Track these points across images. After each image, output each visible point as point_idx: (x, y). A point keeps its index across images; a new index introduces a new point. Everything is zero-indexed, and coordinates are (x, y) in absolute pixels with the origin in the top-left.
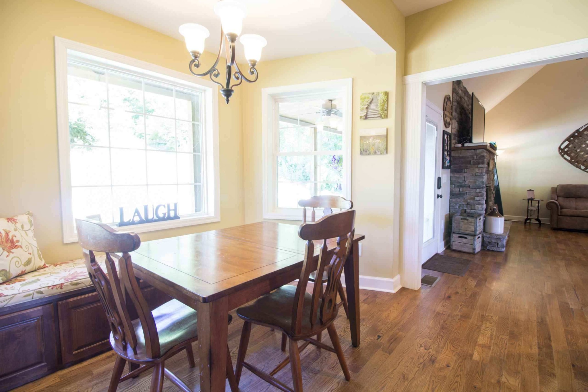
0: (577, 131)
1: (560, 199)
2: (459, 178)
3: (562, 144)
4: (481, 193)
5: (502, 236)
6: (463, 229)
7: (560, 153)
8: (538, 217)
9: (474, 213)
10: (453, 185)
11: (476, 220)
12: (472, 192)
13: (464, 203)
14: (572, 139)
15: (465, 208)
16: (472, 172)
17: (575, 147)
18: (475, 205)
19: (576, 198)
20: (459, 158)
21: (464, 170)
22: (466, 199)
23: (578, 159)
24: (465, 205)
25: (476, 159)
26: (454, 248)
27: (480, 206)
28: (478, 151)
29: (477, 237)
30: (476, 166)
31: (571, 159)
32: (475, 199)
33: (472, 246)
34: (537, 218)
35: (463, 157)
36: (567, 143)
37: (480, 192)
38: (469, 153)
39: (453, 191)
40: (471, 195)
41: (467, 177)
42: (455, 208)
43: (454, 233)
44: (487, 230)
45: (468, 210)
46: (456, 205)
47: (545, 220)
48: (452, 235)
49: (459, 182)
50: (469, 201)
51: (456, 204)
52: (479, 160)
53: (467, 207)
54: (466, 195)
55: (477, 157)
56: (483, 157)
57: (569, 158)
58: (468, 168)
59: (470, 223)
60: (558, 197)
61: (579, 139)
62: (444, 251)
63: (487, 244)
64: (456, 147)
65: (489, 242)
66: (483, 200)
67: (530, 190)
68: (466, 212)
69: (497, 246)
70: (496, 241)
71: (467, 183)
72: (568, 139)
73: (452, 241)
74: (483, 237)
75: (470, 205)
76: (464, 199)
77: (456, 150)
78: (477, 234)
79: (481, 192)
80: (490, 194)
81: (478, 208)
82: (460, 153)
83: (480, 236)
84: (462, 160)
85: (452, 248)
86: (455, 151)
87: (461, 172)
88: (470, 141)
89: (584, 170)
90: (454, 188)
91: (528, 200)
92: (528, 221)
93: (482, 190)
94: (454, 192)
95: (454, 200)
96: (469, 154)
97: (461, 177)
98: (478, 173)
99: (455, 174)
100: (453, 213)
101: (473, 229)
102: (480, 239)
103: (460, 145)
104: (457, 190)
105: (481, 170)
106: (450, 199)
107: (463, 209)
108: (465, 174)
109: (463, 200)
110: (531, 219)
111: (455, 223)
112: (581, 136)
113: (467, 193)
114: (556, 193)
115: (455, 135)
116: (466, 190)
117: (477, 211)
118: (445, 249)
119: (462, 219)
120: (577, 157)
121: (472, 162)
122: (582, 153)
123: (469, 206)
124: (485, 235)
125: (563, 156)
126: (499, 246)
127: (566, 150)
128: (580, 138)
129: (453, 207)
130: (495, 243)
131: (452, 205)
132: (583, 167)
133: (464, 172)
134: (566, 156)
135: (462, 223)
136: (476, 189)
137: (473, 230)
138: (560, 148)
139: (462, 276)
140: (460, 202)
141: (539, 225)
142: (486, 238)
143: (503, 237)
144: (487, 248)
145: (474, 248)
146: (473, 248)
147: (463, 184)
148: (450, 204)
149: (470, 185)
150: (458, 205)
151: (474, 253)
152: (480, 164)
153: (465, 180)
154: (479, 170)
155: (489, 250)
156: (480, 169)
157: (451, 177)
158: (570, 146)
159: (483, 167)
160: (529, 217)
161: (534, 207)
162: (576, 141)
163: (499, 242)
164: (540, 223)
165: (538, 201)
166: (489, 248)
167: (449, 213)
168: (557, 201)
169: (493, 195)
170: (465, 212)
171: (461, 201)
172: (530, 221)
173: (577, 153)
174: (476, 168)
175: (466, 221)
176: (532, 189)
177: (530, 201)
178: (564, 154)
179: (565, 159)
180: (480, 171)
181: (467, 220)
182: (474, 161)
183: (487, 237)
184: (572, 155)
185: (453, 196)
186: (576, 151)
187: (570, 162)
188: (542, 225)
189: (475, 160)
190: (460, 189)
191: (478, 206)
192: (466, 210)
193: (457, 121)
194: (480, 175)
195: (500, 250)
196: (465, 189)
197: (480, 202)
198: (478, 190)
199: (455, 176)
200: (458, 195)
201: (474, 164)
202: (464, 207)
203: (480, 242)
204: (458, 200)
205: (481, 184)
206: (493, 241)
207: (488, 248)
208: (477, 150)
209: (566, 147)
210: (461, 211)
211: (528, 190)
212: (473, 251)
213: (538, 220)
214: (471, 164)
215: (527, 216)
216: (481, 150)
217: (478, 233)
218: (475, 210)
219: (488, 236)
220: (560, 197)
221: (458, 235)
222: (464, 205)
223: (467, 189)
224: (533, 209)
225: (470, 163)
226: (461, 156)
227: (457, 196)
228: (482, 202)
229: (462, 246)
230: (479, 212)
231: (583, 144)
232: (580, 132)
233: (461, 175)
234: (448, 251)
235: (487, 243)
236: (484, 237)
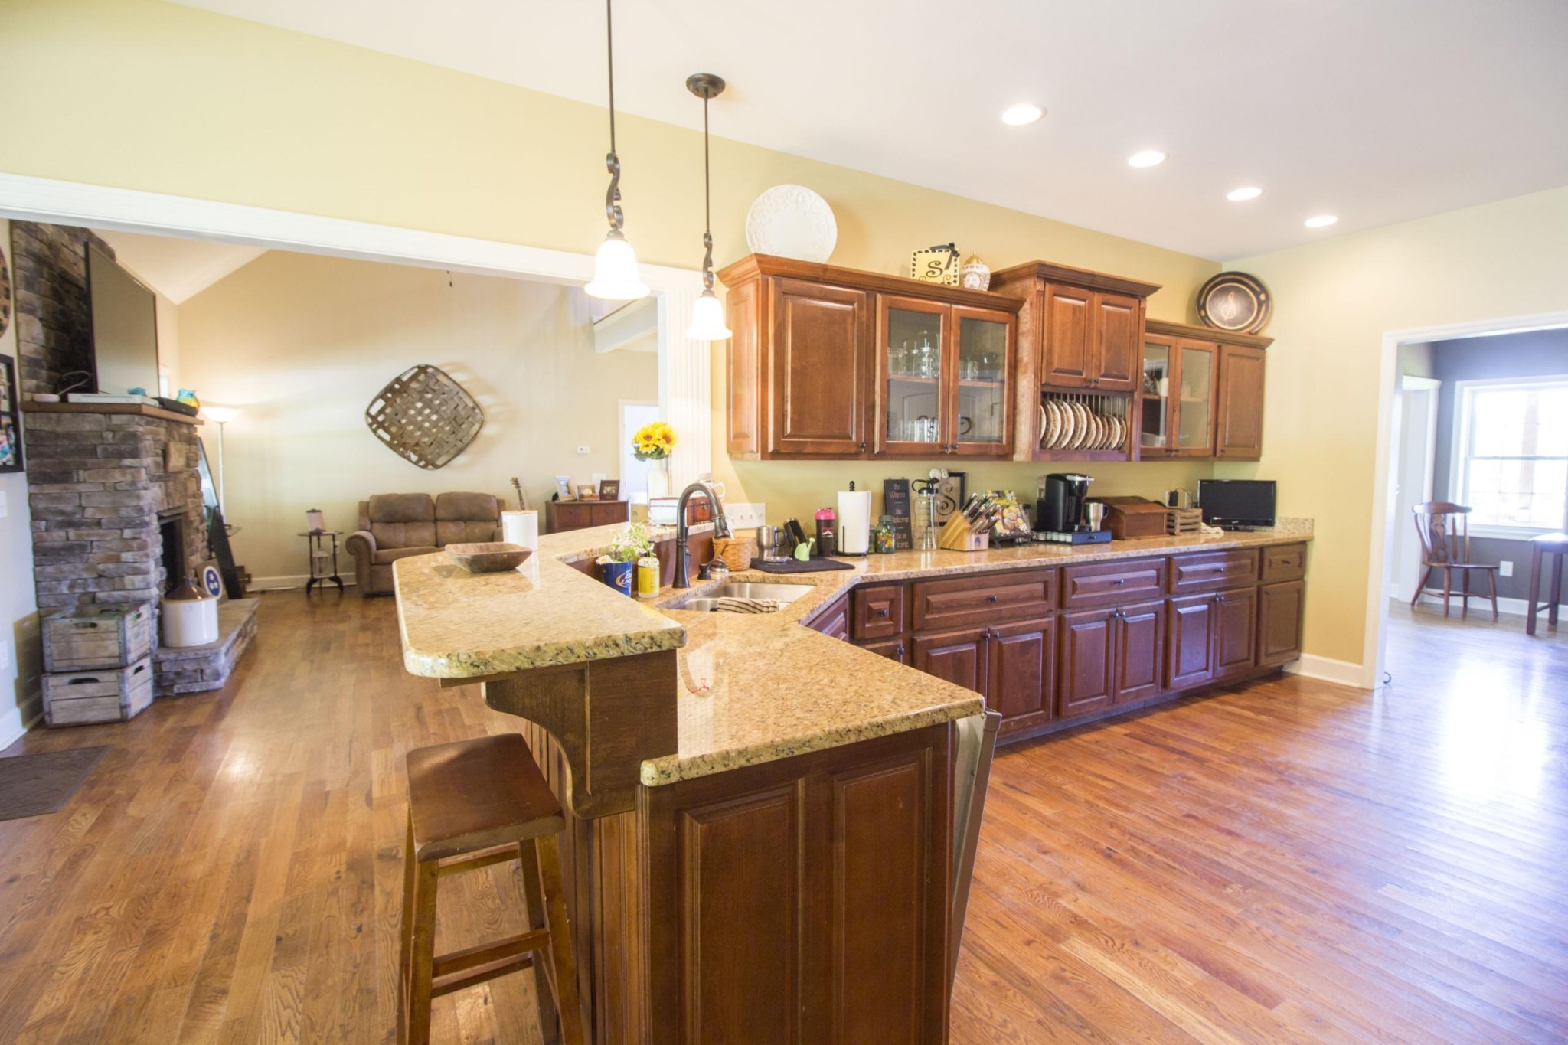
0: (398, 380)
1: (377, 527)
2: (59, 498)
3: (371, 405)
4: (137, 541)
5: (211, 649)
6: (81, 655)
7: (370, 425)
8: (335, 572)
9: (122, 599)
10: (43, 524)
11: (121, 623)
12: (109, 538)
13: (85, 575)
14: (390, 395)
15: (91, 589)
16: (103, 481)
17: (396, 415)
18: (122, 576)
19: (405, 523)
20: (56, 436)
21: (77, 474)
22: (91, 560)
23: (403, 441)
24: (90, 580)
25: (111, 442)
26: (58, 718)
27: (139, 577)
28: (116, 420)
29: (130, 671)
30: (115, 462)
31: (393, 439)
32: (122, 560)
33: (117, 698)
34: (332, 575)
35: (68, 436)
36: (381, 403)
37: (134, 539)
38: (88, 424)
39: (42, 541)
40: (106, 548)
41: (88, 496)
42: (58, 592)
43: (54, 673)
44: (171, 640)
45: (102, 595)
46: (60, 584)
47: (348, 577)
48: (47, 683)
49: (62, 513)
50: (101, 567)
51: (59, 581)
52: (123, 447)
53: (98, 585)
54: (92, 548)
55: (114, 436)
56: (134, 436)
57: (387, 437)
58: (90, 469)
59: (104, 636)
60: (372, 522)
61: (402, 397)
62: (25, 738)
63: (173, 680)
64: (41, 404)
65: (178, 674)
66: (145, 559)
67: (313, 511)
68: (97, 601)
69: (202, 678)
70: (195, 667)
71: (89, 513)
72: (382, 396)
73: (46, 700)
74: (157, 665)
75: (105, 577)
76: (87, 561)
77: (39, 412)
78: (129, 662)
79: (137, 536)
80: (189, 535)
81: (133, 583)
82: (59, 422)
83: (146, 662)
84: (66, 442)
85: (51, 721)
86: (38, 414)
87: (66, 481)
88: (91, 387)
89: (416, 463)
90: (47, 530)
91: (311, 534)
92: (316, 585)
93: (140, 533)
94: (46, 544)
95: (49, 569)
96: (87, 427)
97: (68, 495)
98: (123, 484)
99: (45, 486)
100: (51, 609)
101: (114, 648)
102: (148, 673)
103: (54, 398)
104: (58, 537)
105: (132, 474)
106: (36, 565)
107: (86, 593)
108: (82, 488)
109: (81, 566)
110: (322, 579)
111: (54, 642)
112: (405, 392)
113: (92, 542)
114: (368, 512)
115: (32, 364)
116: (88, 535)
117: (132, 592)
118: (24, 731)
119: (77, 626)
120: (402, 436)
121: (99, 450)
122: (411, 428)
123: (103, 580)
124: (162, 656)
125: (375, 431)
126: (205, 678)
127: (381, 418)
128: (405, 395)
129: (50, 590)
130: (195, 671)
131: (43, 584)
132: (414, 458)
133: (75, 480)
134: (381, 432)
135: (76, 638)
136: (121, 530)
137: (117, 653)
138: (368, 413)
139: (55, 812)
140: (72, 572)
141: (338, 590)
142: (167, 664)
143: (215, 651)
144: (172, 692)
145: (123, 703)
146: (120, 704)
147: (78, 516)
148: (37, 582)
149: (100, 519)
150: (68, 582)
151: (127, 716)
152: (126, 458)
153: (84, 503)
154: (124, 474)
155: (180, 695)
156: (128, 471)
157: (30, 495)
158: (388, 411)
159: (136, 465)
160: (315, 576)
161: (323, 550)
162: (398, 400)
163: (204, 666)
164: (341, 587)
165: (331, 537)
166: (179, 689)
167: (38, 612)
168: (370, 531)
169: (200, 535)
170: (94, 599)
171: (73, 569)
172: (321, 584)
173: (402, 427)
174: (114, 468)
175: (91, 630)
176: (317, 508)
177: (315, 538)
178: (378, 428)
179: (380, 438)
180: (129, 478)
181: (94, 625)
182: (105, 450)
183: (171, 661)
184: (393, 429)
185: (45, 555)
186: (400, 422)
187: (390, 444)
188: (345, 589)
189: (107, 446)
190: (67, 532)
191: (131, 577)
192: (95, 593)
193: (41, 320)
194: (128, 488)
195: (211, 688)
196: (84, 531)
197: (137, 565)
198: (128, 533)
199: (47, 491)
200: (62, 553)
201: (106, 457)
202: (89, 586)
203: (146, 681)
204: (66, 568)
205: (136, 515)
206: (189, 667)
207: (176, 689)
208: (114, 417)
209: (381, 411)
210: (79, 600)
211: (308, 512)
212: (121, 712)
213: (336, 579)
214: (97, 458)
215: (312, 574)
216: (124, 418)
217: (132, 657)
218: (124, 590)
219: (172, 656)
220: (376, 521)
221: (67, 678)
222: (86, 579)
223: (91, 531)
224: (324, 554)
225: (93, 452)
226: (59, 429)
227: (60, 554)
228: (143, 566)
229: (84, 708)
230: (139, 594)
231: (410, 408)
232: (403, 382)
233: (65, 489)
234: (39, 733)
235: (171, 676)
236: (160, 663)
